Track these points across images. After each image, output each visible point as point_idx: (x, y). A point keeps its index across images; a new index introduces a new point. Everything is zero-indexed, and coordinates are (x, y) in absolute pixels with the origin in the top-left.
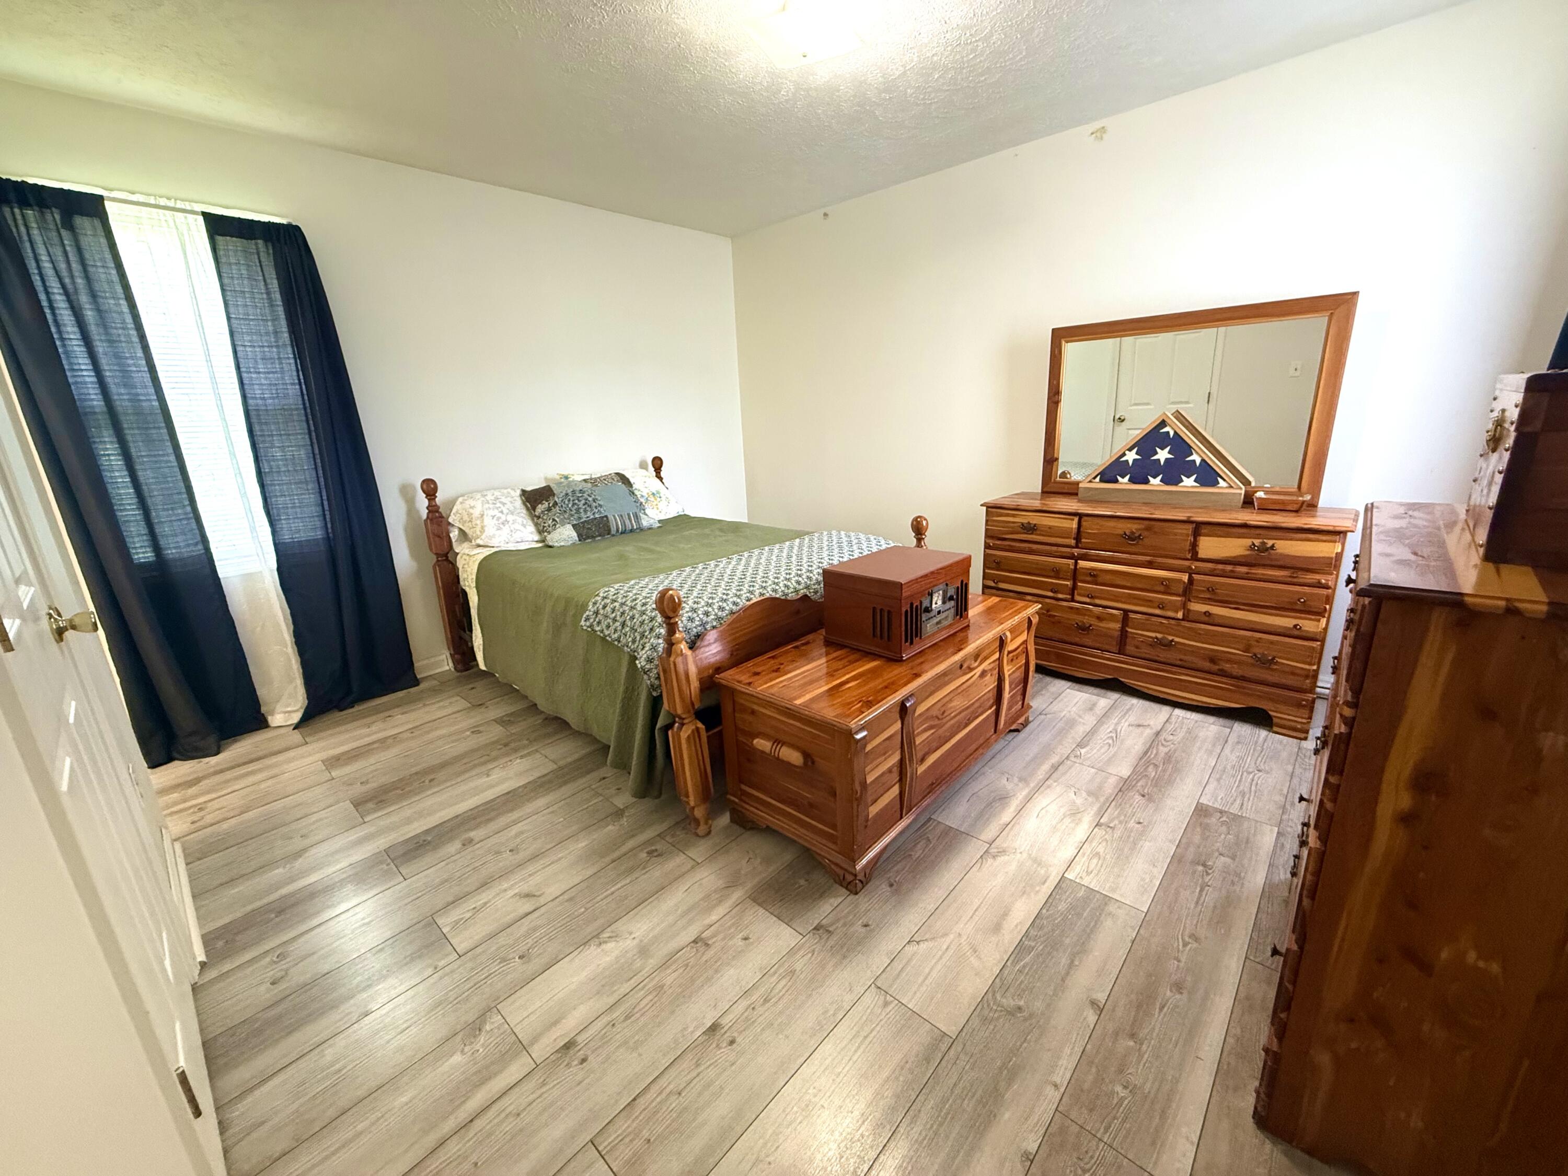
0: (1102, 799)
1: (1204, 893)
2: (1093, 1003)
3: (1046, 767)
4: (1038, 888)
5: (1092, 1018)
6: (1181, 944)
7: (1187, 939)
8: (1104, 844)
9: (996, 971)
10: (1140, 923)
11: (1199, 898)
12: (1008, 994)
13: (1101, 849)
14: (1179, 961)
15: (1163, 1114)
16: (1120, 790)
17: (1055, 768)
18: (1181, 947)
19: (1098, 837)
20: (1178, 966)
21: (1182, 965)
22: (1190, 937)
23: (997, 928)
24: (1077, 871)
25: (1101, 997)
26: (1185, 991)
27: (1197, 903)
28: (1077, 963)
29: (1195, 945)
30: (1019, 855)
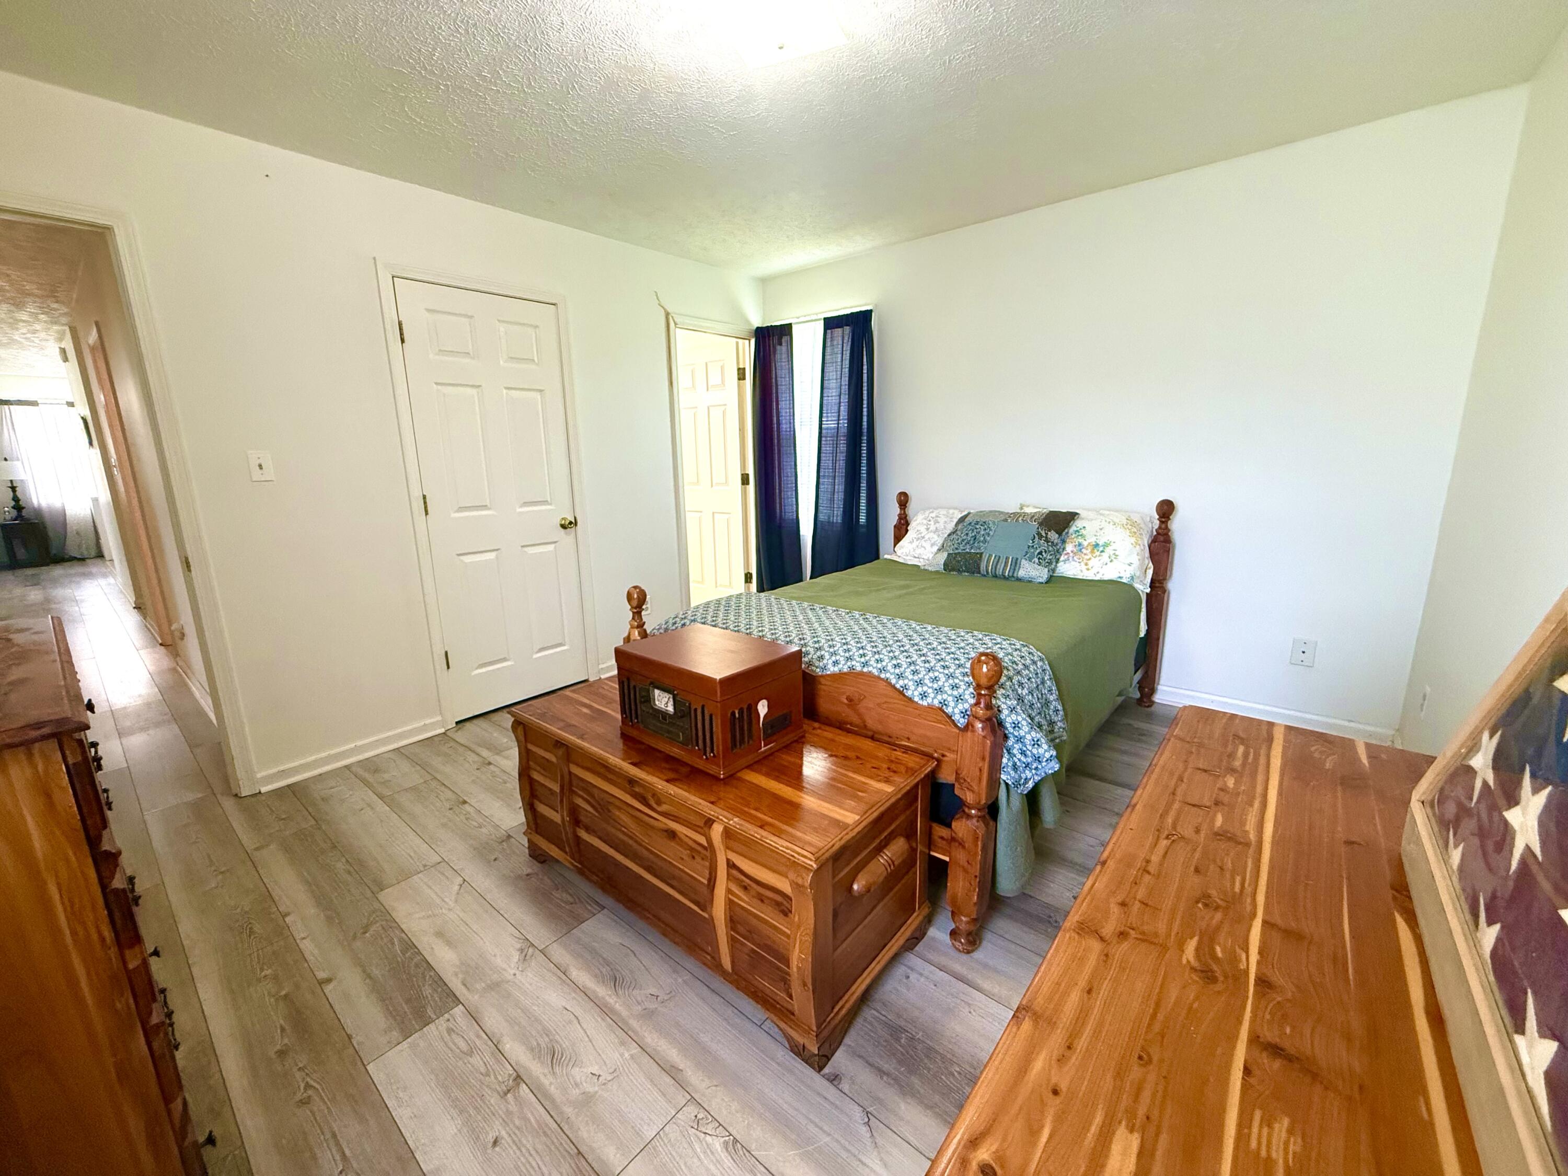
0: (569, 1110)
1: (338, 1158)
2: (329, 981)
3: (673, 1055)
4: (460, 976)
5: (321, 975)
6: (312, 1083)
7: (310, 1092)
8: (483, 1070)
9: (403, 927)
10: (361, 1053)
11: (338, 1144)
12: (380, 928)
13: (476, 1060)
14: (300, 1069)
15: (232, 992)
16: (579, 1153)
17: (672, 1071)
18: (308, 1079)
19: (496, 1067)
20: (297, 1065)
21: (295, 1069)
22: (309, 1097)
23: (440, 934)
24: (459, 1020)
25: (328, 989)
26: (274, 1056)
27: (334, 1136)
28: (368, 981)
29: (299, 1096)
30: (512, 972)
